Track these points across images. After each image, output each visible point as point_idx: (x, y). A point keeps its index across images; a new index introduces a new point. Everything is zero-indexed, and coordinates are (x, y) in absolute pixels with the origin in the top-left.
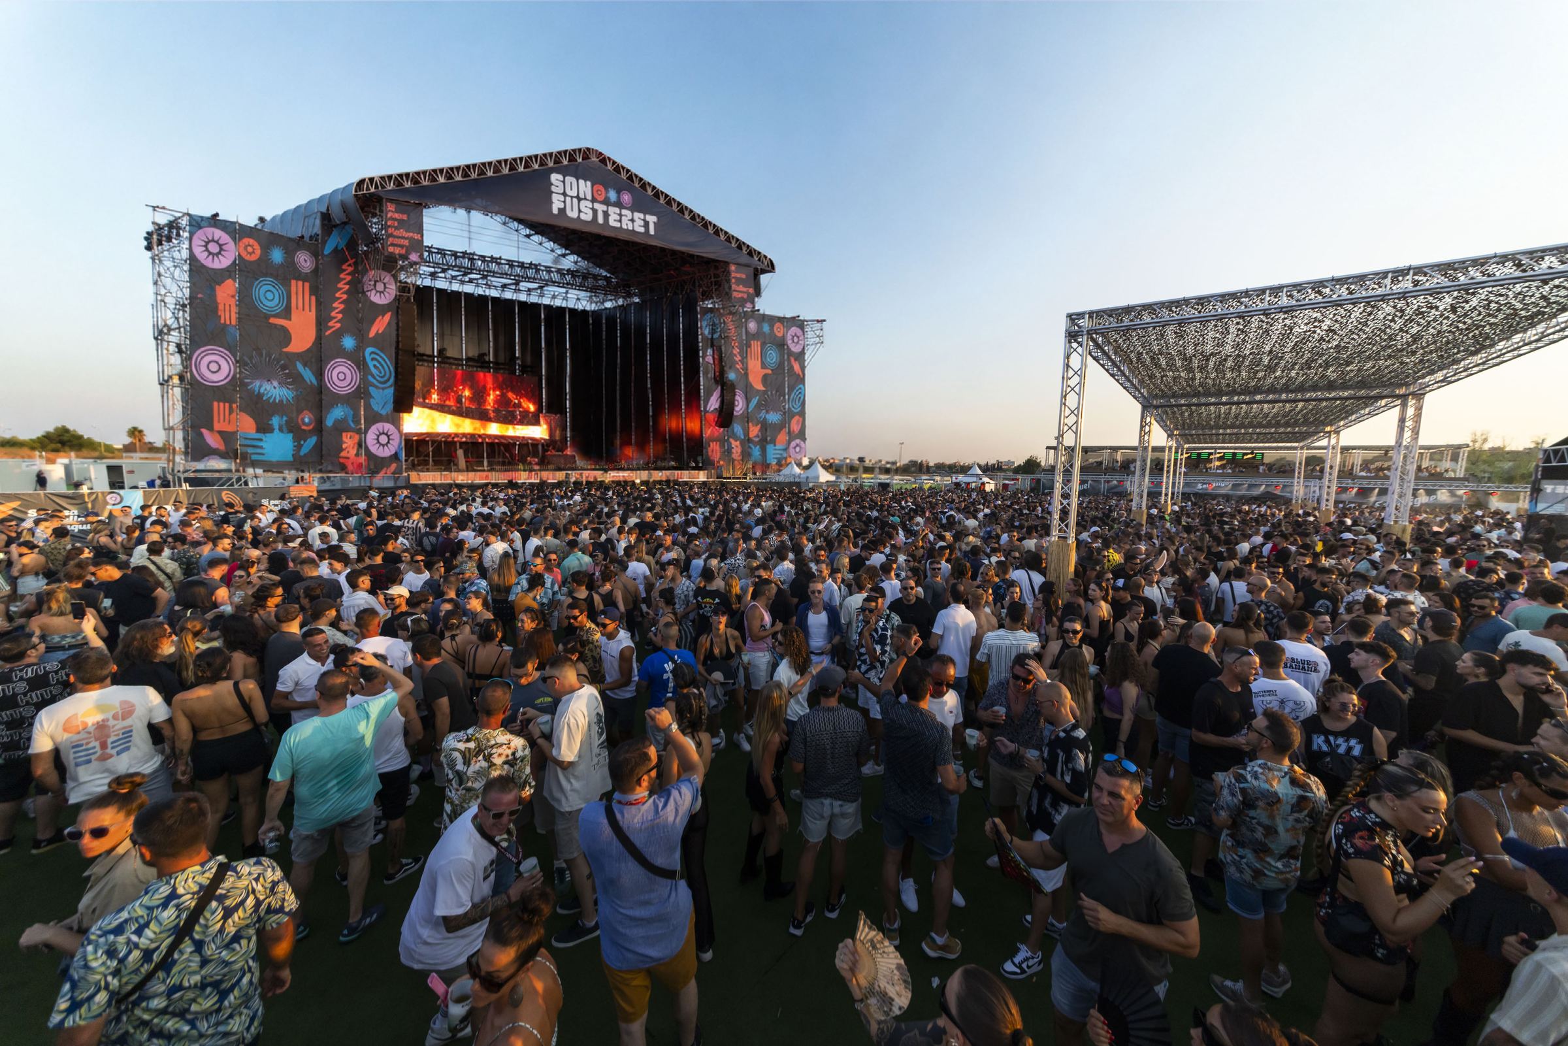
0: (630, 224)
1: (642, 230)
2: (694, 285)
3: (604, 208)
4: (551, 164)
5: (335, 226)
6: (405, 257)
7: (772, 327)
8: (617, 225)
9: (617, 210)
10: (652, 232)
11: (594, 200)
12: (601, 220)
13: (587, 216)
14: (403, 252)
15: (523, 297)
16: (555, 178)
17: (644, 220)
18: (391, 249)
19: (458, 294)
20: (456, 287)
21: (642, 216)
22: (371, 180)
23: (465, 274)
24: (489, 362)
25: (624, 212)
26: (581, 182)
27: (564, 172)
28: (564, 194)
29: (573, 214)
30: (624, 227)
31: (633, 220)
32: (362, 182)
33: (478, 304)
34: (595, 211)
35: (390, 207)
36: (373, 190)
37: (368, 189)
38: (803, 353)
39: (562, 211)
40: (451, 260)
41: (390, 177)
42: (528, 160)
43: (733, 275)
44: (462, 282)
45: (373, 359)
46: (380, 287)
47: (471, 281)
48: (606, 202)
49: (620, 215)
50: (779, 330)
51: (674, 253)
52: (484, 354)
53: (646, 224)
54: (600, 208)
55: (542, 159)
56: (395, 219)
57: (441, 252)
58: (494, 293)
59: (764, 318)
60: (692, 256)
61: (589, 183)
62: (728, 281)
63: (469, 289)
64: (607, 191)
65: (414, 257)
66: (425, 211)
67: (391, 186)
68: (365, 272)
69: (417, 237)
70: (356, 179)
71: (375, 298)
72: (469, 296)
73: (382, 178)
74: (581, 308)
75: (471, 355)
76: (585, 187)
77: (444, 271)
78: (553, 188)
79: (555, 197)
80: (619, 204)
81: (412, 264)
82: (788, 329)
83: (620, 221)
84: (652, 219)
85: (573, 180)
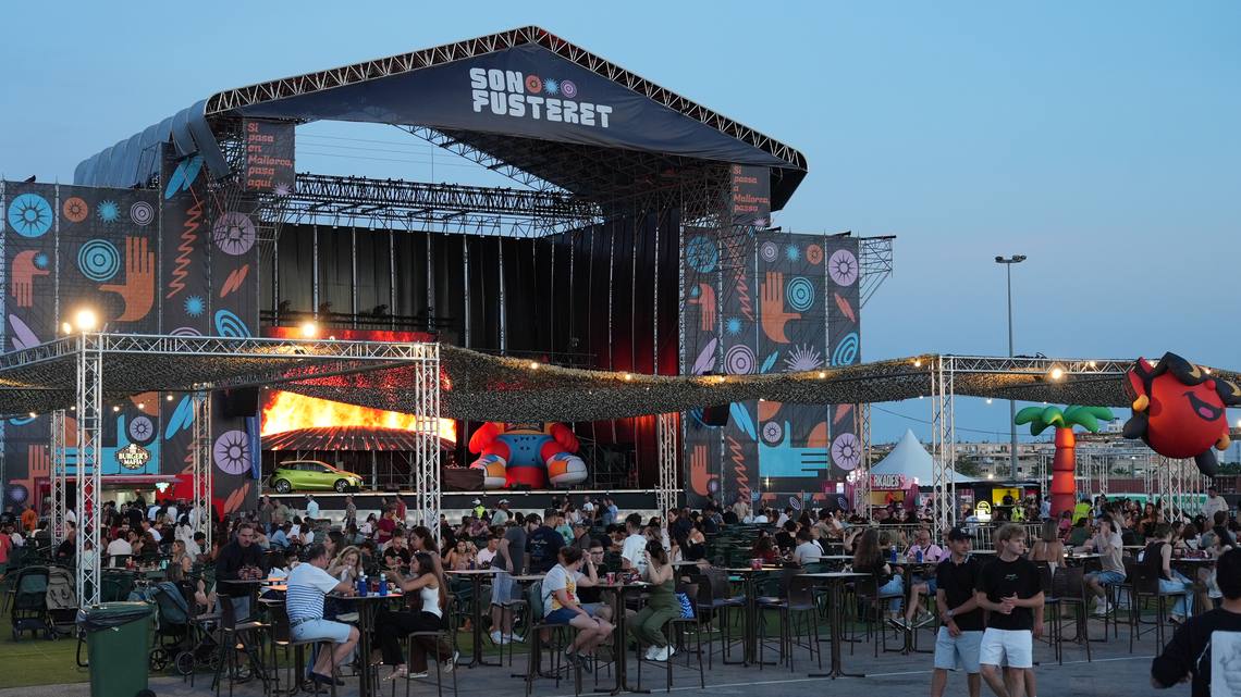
0: (575, 117)
1: (592, 123)
2: (678, 198)
3: (541, 100)
4: (471, 54)
5: (182, 159)
6: (268, 192)
7: (802, 250)
8: (559, 119)
9: (558, 102)
10: (605, 124)
11: (527, 93)
12: (536, 114)
13: (520, 112)
14: (268, 184)
15: (437, 228)
16: (475, 73)
17: (595, 111)
18: (251, 183)
19: (347, 230)
20: (344, 221)
21: (591, 106)
22: (228, 94)
23: (355, 206)
24: (391, 317)
25: (566, 103)
26: (509, 73)
27: (487, 63)
28: (488, 89)
29: (499, 109)
30: (567, 120)
31: (578, 112)
32: (217, 97)
33: (374, 240)
34: (528, 107)
35: (253, 127)
36: (229, 107)
37: (223, 107)
38: (856, 285)
39: (487, 109)
40: (334, 189)
41: (252, 89)
42: (437, 54)
43: (736, 180)
44: (353, 215)
45: (225, 325)
46: (235, 233)
47: (363, 212)
48: (545, 94)
49: (562, 107)
50: (813, 254)
51: (648, 155)
52: (384, 307)
53: (598, 117)
54: (535, 101)
55: (458, 49)
56: (259, 144)
57: (320, 179)
58: (398, 225)
59: (787, 239)
60: (675, 158)
61: (519, 74)
62: (729, 189)
63: (362, 222)
64: (543, 81)
65: (282, 191)
66: (298, 129)
67: (253, 101)
68: (217, 215)
69: (287, 163)
70: (209, 96)
71: (228, 248)
72: (361, 231)
73: (243, 90)
74: (520, 235)
75: (364, 308)
76: (516, 80)
77: (326, 203)
78: (474, 85)
79: (475, 94)
80: (560, 96)
81: (279, 199)
82: (831, 252)
83: (562, 114)
84: (605, 110)
85: (499, 73)
